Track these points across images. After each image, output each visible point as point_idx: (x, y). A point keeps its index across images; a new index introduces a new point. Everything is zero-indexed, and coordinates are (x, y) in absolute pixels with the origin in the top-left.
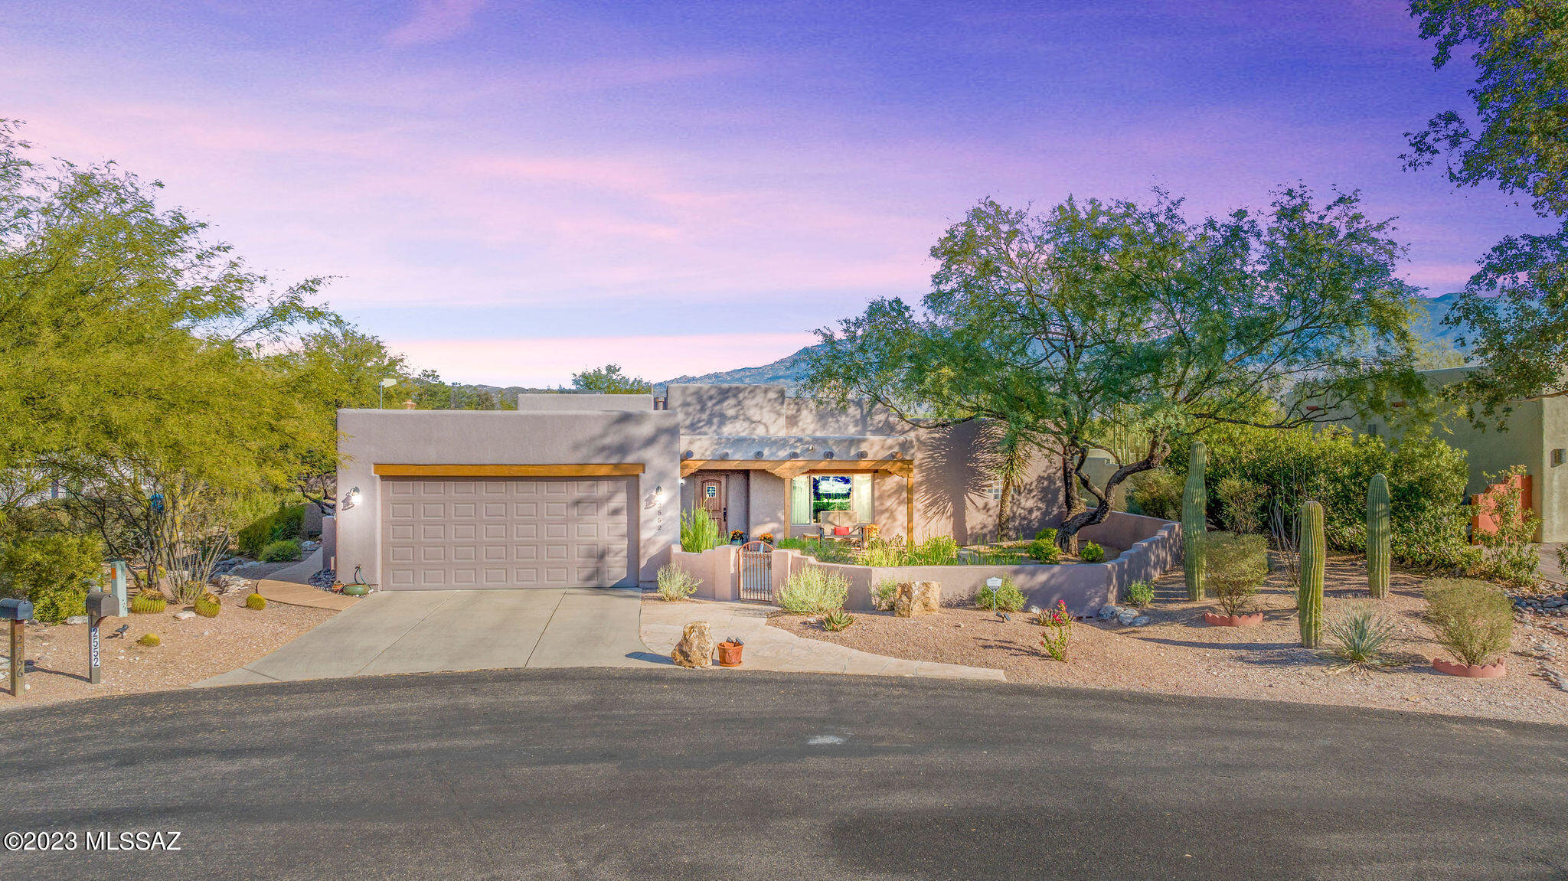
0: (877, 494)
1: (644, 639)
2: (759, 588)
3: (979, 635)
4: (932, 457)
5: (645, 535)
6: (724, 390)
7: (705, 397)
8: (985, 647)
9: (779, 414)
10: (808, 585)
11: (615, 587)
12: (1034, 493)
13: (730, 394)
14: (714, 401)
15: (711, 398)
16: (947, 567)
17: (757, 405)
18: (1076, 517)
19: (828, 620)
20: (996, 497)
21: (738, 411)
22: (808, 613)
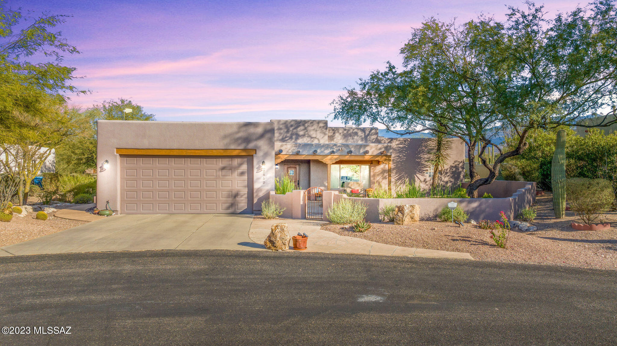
0: (372, 174)
1: (251, 236)
2: (316, 212)
3: (447, 234)
4: (399, 156)
5: (256, 186)
6: (298, 122)
7: (289, 125)
8: (454, 240)
9: (325, 134)
10: (343, 208)
11: (241, 213)
12: (449, 174)
13: (301, 124)
14: (293, 128)
15: (292, 126)
16: (421, 199)
17: (314, 130)
18: (477, 181)
19: (356, 226)
20: (430, 176)
21: (305, 132)
22: (344, 223)
